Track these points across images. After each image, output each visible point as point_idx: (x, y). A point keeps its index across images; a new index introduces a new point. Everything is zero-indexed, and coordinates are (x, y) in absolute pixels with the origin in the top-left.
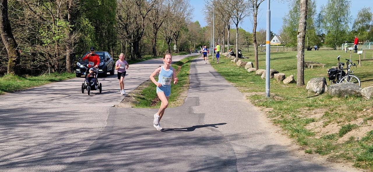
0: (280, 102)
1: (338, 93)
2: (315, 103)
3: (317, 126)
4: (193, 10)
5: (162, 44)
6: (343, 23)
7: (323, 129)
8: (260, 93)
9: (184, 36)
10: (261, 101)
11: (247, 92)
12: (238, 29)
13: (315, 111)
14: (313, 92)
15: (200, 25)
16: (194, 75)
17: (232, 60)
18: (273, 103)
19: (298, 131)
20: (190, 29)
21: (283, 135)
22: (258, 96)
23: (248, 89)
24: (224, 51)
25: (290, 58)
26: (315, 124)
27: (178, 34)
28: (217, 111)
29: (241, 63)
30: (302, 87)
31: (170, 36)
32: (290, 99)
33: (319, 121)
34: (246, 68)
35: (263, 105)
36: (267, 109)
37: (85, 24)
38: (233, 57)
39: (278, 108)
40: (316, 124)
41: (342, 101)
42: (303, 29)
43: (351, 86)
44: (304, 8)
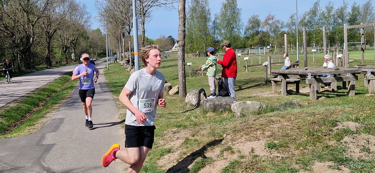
1: (212, 107)
3: (171, 159)
13: (180, 134)
27: (76, 42)
33: (175, 152)
40: (171, 156)
41: (217, 116)
42: (182, 37)
43: (226, 99)
44: (182, 15)
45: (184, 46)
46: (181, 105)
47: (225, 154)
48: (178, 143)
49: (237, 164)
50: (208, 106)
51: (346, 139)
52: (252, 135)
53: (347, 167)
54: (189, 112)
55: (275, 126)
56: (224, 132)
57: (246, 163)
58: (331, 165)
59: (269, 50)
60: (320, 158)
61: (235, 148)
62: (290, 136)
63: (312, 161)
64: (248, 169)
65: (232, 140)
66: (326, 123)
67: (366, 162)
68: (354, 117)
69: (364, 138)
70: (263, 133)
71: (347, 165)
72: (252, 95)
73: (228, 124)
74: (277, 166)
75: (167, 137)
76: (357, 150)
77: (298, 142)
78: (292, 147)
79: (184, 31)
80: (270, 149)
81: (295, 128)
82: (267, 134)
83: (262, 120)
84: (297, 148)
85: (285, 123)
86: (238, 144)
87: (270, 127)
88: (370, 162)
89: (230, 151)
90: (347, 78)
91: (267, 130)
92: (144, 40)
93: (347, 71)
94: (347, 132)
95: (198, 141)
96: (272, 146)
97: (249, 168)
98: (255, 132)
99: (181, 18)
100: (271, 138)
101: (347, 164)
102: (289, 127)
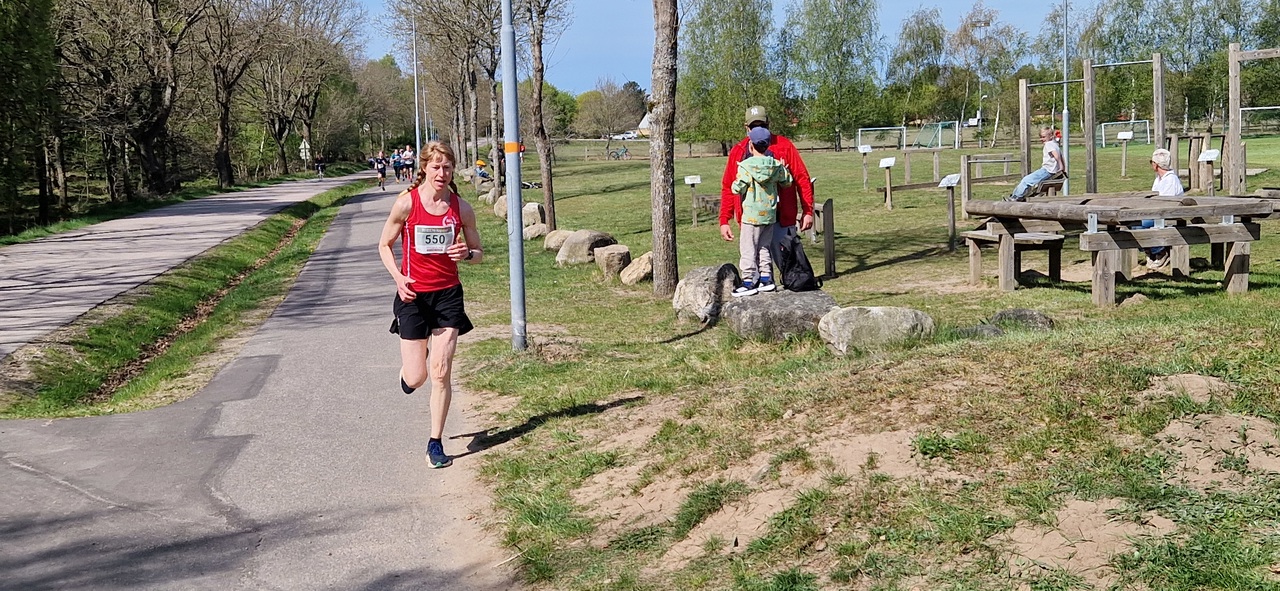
0: (560, 369)
1: (760, 325)
2: (678, 367)
3: (617, 484)
7: (630, 501)
9: (340, 111)
10: (495, 365)
12: (495, 87)
13: (650, 408)
14: (695, 318)
16: (327, 253)
17: (484, 196)
21: (487, 530)
22: (501, 341)
26: (612, 479)
27: (315, 102)
32: (598, 356)
33: (630, 464)
35: (492, 387)
36: (499, 404)
39: (537, 396)
40: (619, 476)
41: (774, 355)
42: (665, 90)
43: (805, 298)
44: (666, 18)
45: (671, 120)
46: (659, 319)
47: (783, 473)
48: (640, 437)
49: (819, 501)
50: (744, 320)
51: (1175, 428)
52: (875, 414)
53: (1167, 515)
54: (682, 340)
55: (948, 386)
56: (786, 404)
57: (851, 498)
58: (1118, 508)
59: (972, 131)
60: (1084, 487)
61: (816, 453)
62: (994, 416)
63: (1057, 496)
64: (854, 518)
65: (810, 429)
66: (1116, 377)
67: (1231, 501)
68: (1207, 360)
69: (1233, 426)
70: (909, 409)
71: (1171, 510)
72: (899, 289)
73: (801, 379)
74: (947, 510)
75: (607, 419)
76: (1206, 465)
77: (1017, 437)
78: (999, 451)
79: (673, 71)
80: (927, 457)
81: (1014, 393)
82: (921, 412)
83: (912, 367)
84: (1015, 457)
85: (984, 378)
86: (826, 442)
87: (933, 390)
88: (1243, 502)
89: (799, 463)
90: (1221, 231)
91: (921, 398)
92: (541, 100)
93: (1223, 207)
94: (1178, 406)
95: (703, 432)
96: (933, 449)
97: (856, 514)
98: (883, 406)
99: (664, 26)
100: (934, 422)
101: (1169, 506)
102: (995, 388)
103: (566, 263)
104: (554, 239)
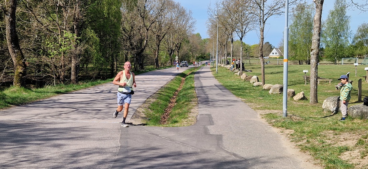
0: (299, 123)
1: (360, 114)
2: (336, 125)
4: (195, 23)
5: (163, 55)
6: (343, 38)
7: (361, 160)
8: (273, 110)
9: (185, 48)
10: (278, 121)
11: (258, 109)
12: (242, 43)
13: (343, 136)
14: (330, 111)
15: (201, 37)
16: (199, 88)
17: (236, 73)
18: (292, 124)
19: (334, 162)
20: (191, 41)
21: (315, 165)
22: (273, 114)
23: (259, 106)
24: (226, 64)
25: (293, 72)
26: (350, 154)
27: (180, 45)
28: (235, 131)
29: (245, 76)
30: (316, 105)
31: (172, 48)
32: (309, 120)
33: (354, 150)
34: (251, 82)
35: (283, 127)
36: (288, 131)
37: (90, 36)
38: (237, 70)
39: (299, 130)
41: (365, 124)
42: (316, 45)
44: (318, 25)
50: (354, 113)
54: (328, 117)
103: (272, 94)
104: (266, 86)
